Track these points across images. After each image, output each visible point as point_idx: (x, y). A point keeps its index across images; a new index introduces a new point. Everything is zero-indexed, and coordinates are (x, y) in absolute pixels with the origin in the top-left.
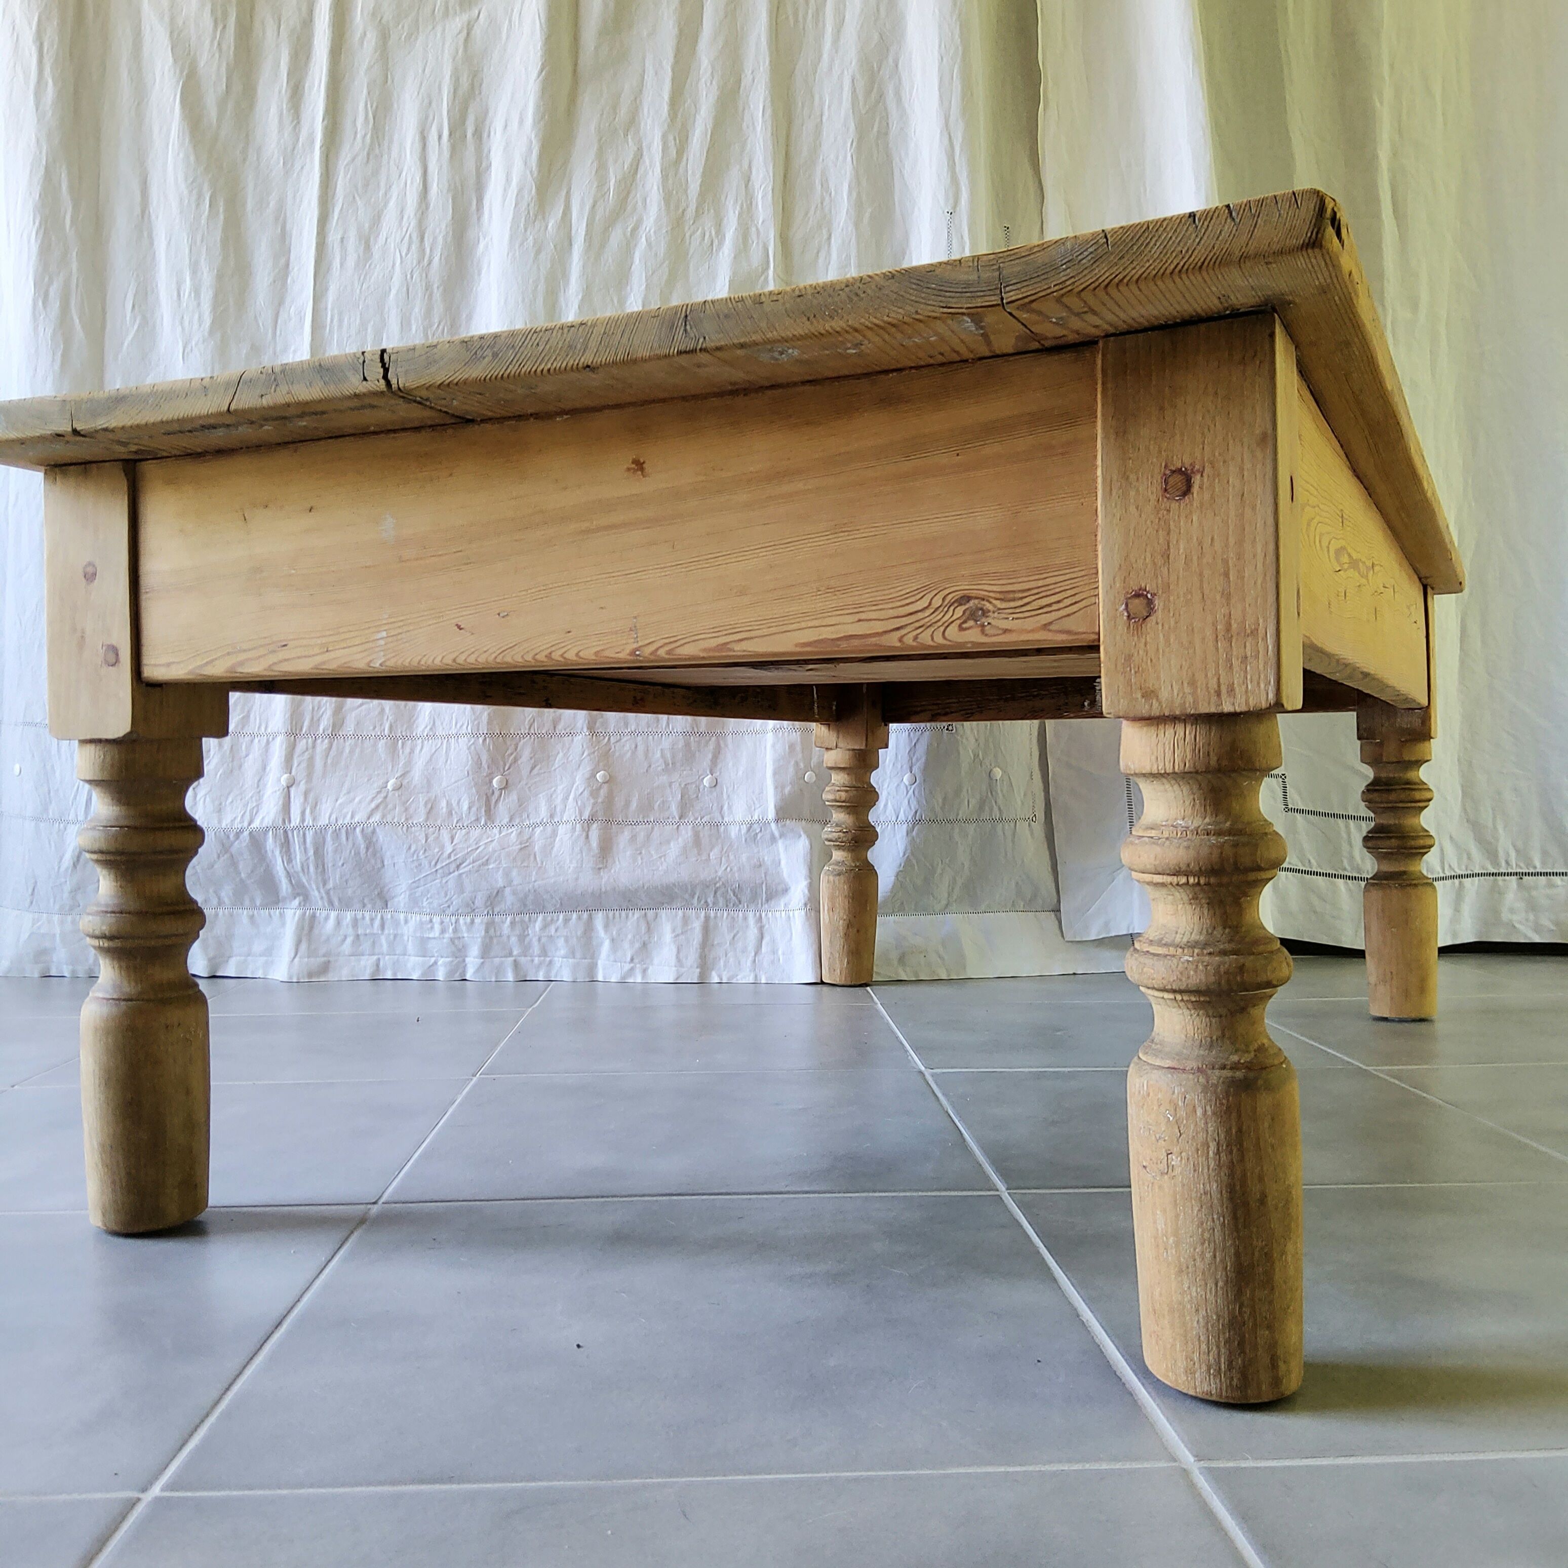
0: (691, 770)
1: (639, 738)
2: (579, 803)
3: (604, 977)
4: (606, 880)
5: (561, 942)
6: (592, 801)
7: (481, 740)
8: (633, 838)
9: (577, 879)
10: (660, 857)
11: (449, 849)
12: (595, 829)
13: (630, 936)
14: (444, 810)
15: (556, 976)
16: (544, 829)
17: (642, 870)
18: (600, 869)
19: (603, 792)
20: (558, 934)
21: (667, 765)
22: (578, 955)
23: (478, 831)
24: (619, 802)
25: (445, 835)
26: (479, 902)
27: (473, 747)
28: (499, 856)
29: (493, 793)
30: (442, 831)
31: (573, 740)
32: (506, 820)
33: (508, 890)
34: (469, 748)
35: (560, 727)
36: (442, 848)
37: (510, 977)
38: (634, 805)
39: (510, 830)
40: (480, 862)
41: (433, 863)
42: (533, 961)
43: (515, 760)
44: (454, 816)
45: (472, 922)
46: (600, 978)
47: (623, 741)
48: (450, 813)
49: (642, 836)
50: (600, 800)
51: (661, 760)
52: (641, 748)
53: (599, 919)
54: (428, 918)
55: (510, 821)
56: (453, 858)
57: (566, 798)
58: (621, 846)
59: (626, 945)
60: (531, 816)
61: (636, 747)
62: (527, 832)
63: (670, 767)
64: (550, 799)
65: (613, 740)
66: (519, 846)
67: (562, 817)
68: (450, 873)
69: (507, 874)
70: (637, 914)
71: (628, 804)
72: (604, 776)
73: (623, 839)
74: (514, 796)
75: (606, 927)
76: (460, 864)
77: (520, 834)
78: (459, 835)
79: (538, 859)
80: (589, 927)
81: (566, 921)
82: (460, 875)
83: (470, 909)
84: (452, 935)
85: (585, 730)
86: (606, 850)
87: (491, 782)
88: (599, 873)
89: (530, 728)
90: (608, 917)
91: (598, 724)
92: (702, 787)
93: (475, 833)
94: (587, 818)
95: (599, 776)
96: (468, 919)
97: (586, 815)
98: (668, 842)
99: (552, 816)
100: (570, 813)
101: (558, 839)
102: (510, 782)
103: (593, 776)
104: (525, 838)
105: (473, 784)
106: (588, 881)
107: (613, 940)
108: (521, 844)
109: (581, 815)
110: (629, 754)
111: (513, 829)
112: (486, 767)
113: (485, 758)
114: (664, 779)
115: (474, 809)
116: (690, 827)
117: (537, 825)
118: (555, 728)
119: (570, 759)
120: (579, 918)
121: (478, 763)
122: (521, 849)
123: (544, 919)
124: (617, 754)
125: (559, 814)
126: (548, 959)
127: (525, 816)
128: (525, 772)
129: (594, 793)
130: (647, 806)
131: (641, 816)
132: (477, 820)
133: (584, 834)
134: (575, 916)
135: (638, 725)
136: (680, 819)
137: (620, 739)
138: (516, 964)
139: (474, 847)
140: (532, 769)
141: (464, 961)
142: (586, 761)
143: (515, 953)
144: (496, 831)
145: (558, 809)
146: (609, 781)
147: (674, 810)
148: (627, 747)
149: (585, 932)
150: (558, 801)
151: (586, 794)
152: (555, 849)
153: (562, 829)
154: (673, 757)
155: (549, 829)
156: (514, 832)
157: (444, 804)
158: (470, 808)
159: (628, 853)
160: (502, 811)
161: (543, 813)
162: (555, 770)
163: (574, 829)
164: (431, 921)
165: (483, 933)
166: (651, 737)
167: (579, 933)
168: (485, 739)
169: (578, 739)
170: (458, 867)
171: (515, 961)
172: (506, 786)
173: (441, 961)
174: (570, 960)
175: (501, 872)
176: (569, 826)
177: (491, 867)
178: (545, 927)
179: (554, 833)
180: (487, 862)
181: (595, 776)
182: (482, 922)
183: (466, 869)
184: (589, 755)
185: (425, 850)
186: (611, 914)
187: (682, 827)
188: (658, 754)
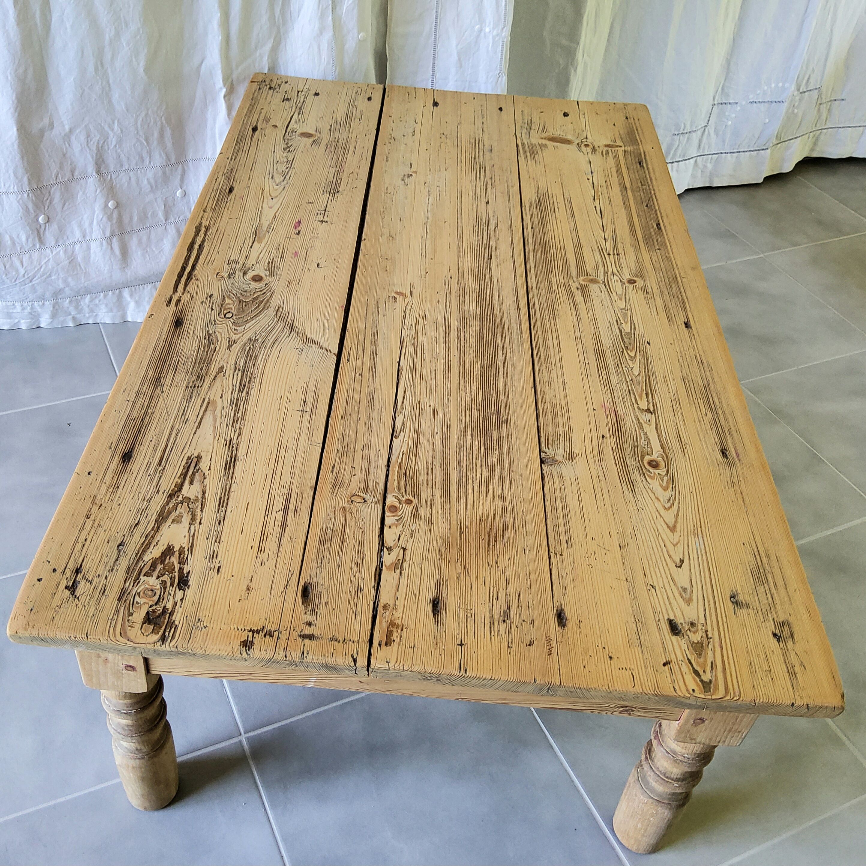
0: (168, 188)
1: (131, 173)
2: (101, 226)
3: (132, 319)
4: (130, 274)
5: (103, 307)
6: (110, 223)
7: (26, 195)
8: (140, 241)
9: (111, 276)
10: (160, 252)
11: (22, 271)
12: (115, 240)
13: (147, 299)
14: (9, 242)
15: (101, 320)
16: (81, 246)
17: (151, 264)
18: (124, 268)
19: (115, 216)
20: (101, 302)
21: (152, 187)
22: (115, 310)
23: (37, 253)
24: (126, 219)
25: (17, 263)
26: (48, 295)
27: (21, 201)
28: (57, 269)
29: (41, 226)
30: (13, 259)
31: (87, 182)
32: (53, 243)
33: (67, 289)
34: (18, 202)
35: (76, 173)
36: (17, 271)
37: (71, 324)
38: (135, 218)
39: (58, 250)
40: (45, 277)
41: (13, 280)
42: (84, 316)
43: (51, 202)
44: (17, 245)
45: (43, 304)
46: (130, 319)
47: (120, 176)
48: (14, 243)
49: (145, 239)
50: (114, 221)
51: (148, 186)
52: (133, 179)
53: (126, 293)
54: (11, 304)
55: (56, 243)
56: (26, 277)
57: (91, 223)
58: (134, 248)
59: (145, 303)
60: (69, 237)
61: (130, 179)
62: (70, 249)
63: (153, 189)
64: (80, 226)
65: (114, 177)
66: (68, 261)
67: (91, 237)
68: (26, 284)
69: (65, 281)
70: (150, 286)
71: (131, 218)
72: (114, 204)
73: (133, 243)
74: (55, 226)
75: (131, 296)
76: (32, 279)
77: (65, 252)
78: (26, 258)
79: (83, 267)
80: (120, 297)
81: (105, 296)
82: (34, 285)
83: (42, 298)
84: (30, 311)
85: (94, 174)
86: (125, 253)
87: (37, 220)
88: (124, 271)
89: (56, 179)
90: (131, 290)
91: (102, 169)
92: (176, 198)
93: (36, 255)
94: (109, 235)
95: (111, 204)
96: (41, 303)
97: (108, 234)
98: (162, 240)
99: (84, 236)
100: (96, 233)
101: (92, 252)
102: (50, 217)
103: (106, 205)
104: (70, 254)
105: (26, 224)
106: (118, 276)
107: (136, 302)
108: (68, 259)
109: (104, 233)
110: (126, 185)
111: (60, 248)
112: (33, 212)
113: (31, 206)
114: (151, 197)
115: (30, 240)
116: (173, 225)
117: (74, 244)
118: (73, 175)
119: (88, 195)
120: (113, 293)
121: (27, 210)
122: (70, 263)
123: (91, 297)
124: (118, 186)
125: (89, 234)
126: (95, 314)
127: (65, 238)
128: (59, 208)
129: (110, 218)
130: (144, 217)
131: (141, 225)
132: (34, 245)
133: (110, 247)
134: (110, 293)
135: (129, 165)
136: (166, 220)
137: (119, 175)
138: (74, 318)
139: (39, 267)
140: (64, 205)
141: (38, 319)
142: (100, 196)
143: (72, 314)
144: (48, 251)
145: (87, 231)
146: (118, 206)
147: (161, 215)
148: (124, 180)
149: (118, 300)
150: (86, 225)
151: (105, 219)
152: (92, 259)
153: (94, 245)
154: (156, 182)
155: (84, 245)
156: (60, 250)
157: (7, 238)
158: (27, 240)
159: (139, 253)
160: (50, 237)
161: (78, 234)
162: (79, 204)
163: (102, 244)
164: (14, 305)
165: (51, 309)
166: (139, 172)
167: (114, 301)
168: (28, 195)
169: (91, 180)
170: (31, 281)
171: (73, 317)
172: (48, 220)
173: (22, 321)
174: (110, 314)
175: (60, 280)
176: (98, 242)
177: (53, 278)
178: (91, 300)
179: (89, 248)
180: (50, 276)
181: (108, 205)
182: (50, 304)
183: (37, 281)
184: (101, 191)
185: (6, 275)
186: (133, 288)
187: (168, 227)
188: (145, 182)
